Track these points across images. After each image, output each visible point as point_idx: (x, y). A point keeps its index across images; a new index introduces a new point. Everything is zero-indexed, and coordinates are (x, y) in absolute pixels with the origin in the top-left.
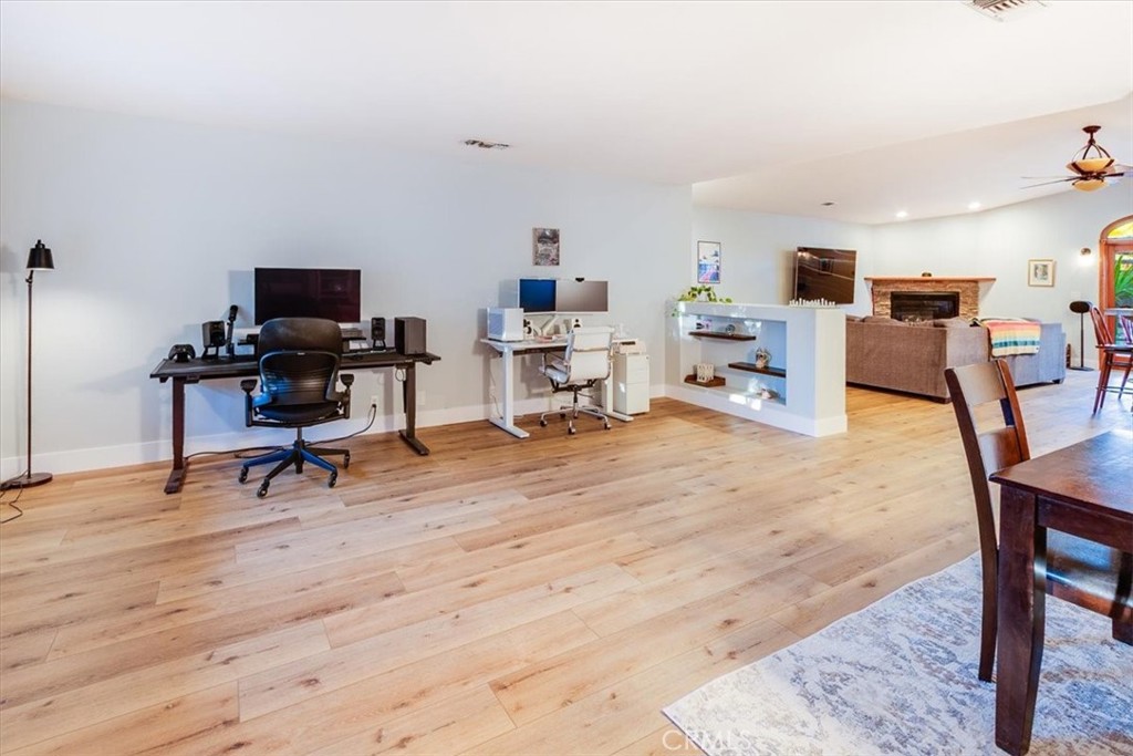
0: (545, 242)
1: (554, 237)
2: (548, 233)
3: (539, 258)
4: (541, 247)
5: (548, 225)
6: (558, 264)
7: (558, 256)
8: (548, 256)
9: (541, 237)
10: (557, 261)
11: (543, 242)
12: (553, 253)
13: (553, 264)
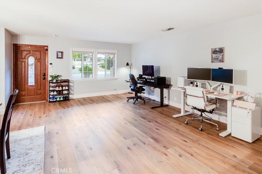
0: (217, 53)
1: (221, 51)
2: (217, 50)
3: (213, 60)
4: (214, 56)
5: (217, 46)
6: (223, 62)
7: (223, 58)
8: (217, 59)
9: (215, 52)
10: (222, 61)
11: (215, 54)
12: (220, 57)
13: (220, 62)
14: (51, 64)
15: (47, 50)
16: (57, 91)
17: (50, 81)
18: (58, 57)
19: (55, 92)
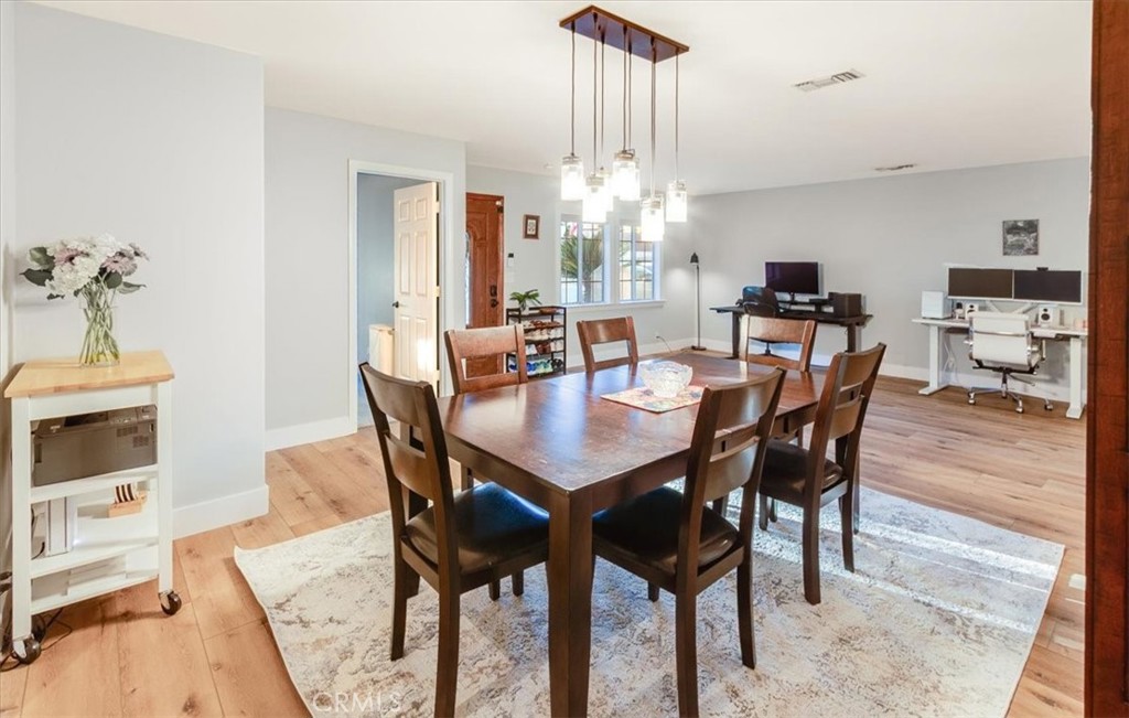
0: (1018, 233)
1: (1031, 227)
2: (1020, 224)
3: (1008, 249)
4: (1011, 239)
5: (1021, 216)
6: (1036, 253)
7: (1036, 245)
8: (1021, 246)
9: (1012, 229)
10: (1034, 251)
11: (1014, 234)
12: (1029, 243)
13: (1028, 254)
14: (511, 255)
15: (501, 209)
16: (537, 343)
17: (508, 310)
18: (529, 232)
19: (533, 346)
